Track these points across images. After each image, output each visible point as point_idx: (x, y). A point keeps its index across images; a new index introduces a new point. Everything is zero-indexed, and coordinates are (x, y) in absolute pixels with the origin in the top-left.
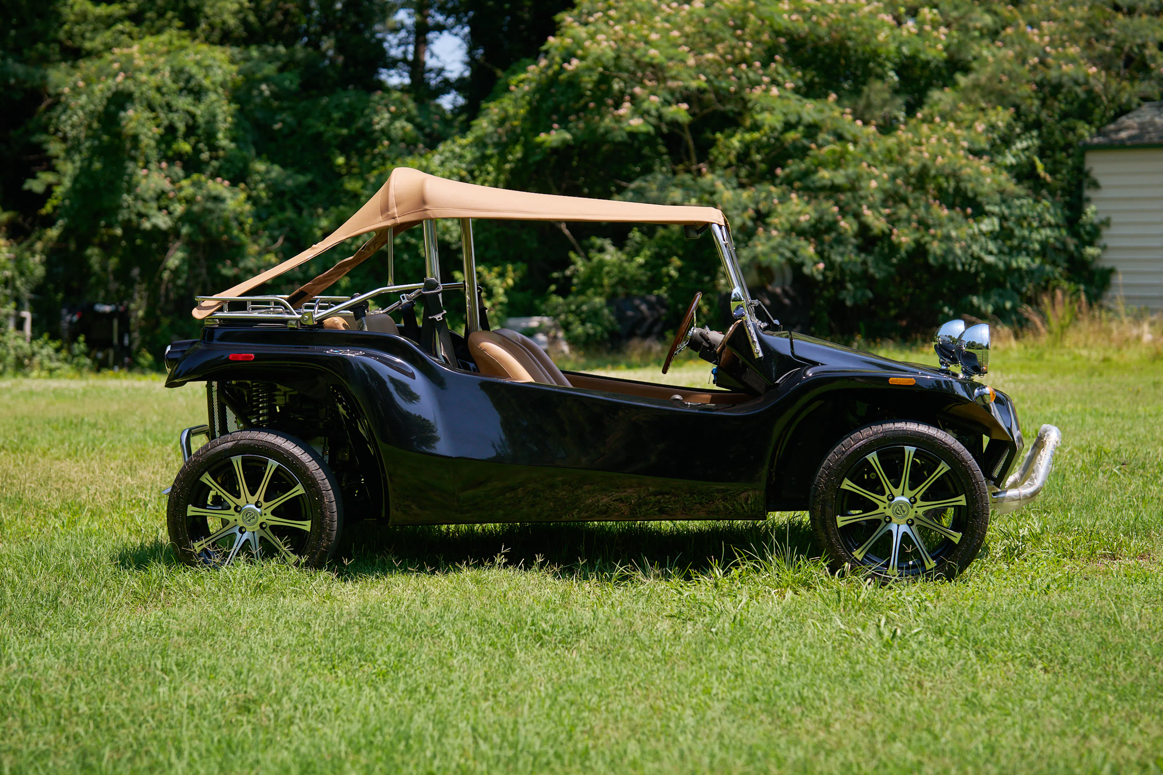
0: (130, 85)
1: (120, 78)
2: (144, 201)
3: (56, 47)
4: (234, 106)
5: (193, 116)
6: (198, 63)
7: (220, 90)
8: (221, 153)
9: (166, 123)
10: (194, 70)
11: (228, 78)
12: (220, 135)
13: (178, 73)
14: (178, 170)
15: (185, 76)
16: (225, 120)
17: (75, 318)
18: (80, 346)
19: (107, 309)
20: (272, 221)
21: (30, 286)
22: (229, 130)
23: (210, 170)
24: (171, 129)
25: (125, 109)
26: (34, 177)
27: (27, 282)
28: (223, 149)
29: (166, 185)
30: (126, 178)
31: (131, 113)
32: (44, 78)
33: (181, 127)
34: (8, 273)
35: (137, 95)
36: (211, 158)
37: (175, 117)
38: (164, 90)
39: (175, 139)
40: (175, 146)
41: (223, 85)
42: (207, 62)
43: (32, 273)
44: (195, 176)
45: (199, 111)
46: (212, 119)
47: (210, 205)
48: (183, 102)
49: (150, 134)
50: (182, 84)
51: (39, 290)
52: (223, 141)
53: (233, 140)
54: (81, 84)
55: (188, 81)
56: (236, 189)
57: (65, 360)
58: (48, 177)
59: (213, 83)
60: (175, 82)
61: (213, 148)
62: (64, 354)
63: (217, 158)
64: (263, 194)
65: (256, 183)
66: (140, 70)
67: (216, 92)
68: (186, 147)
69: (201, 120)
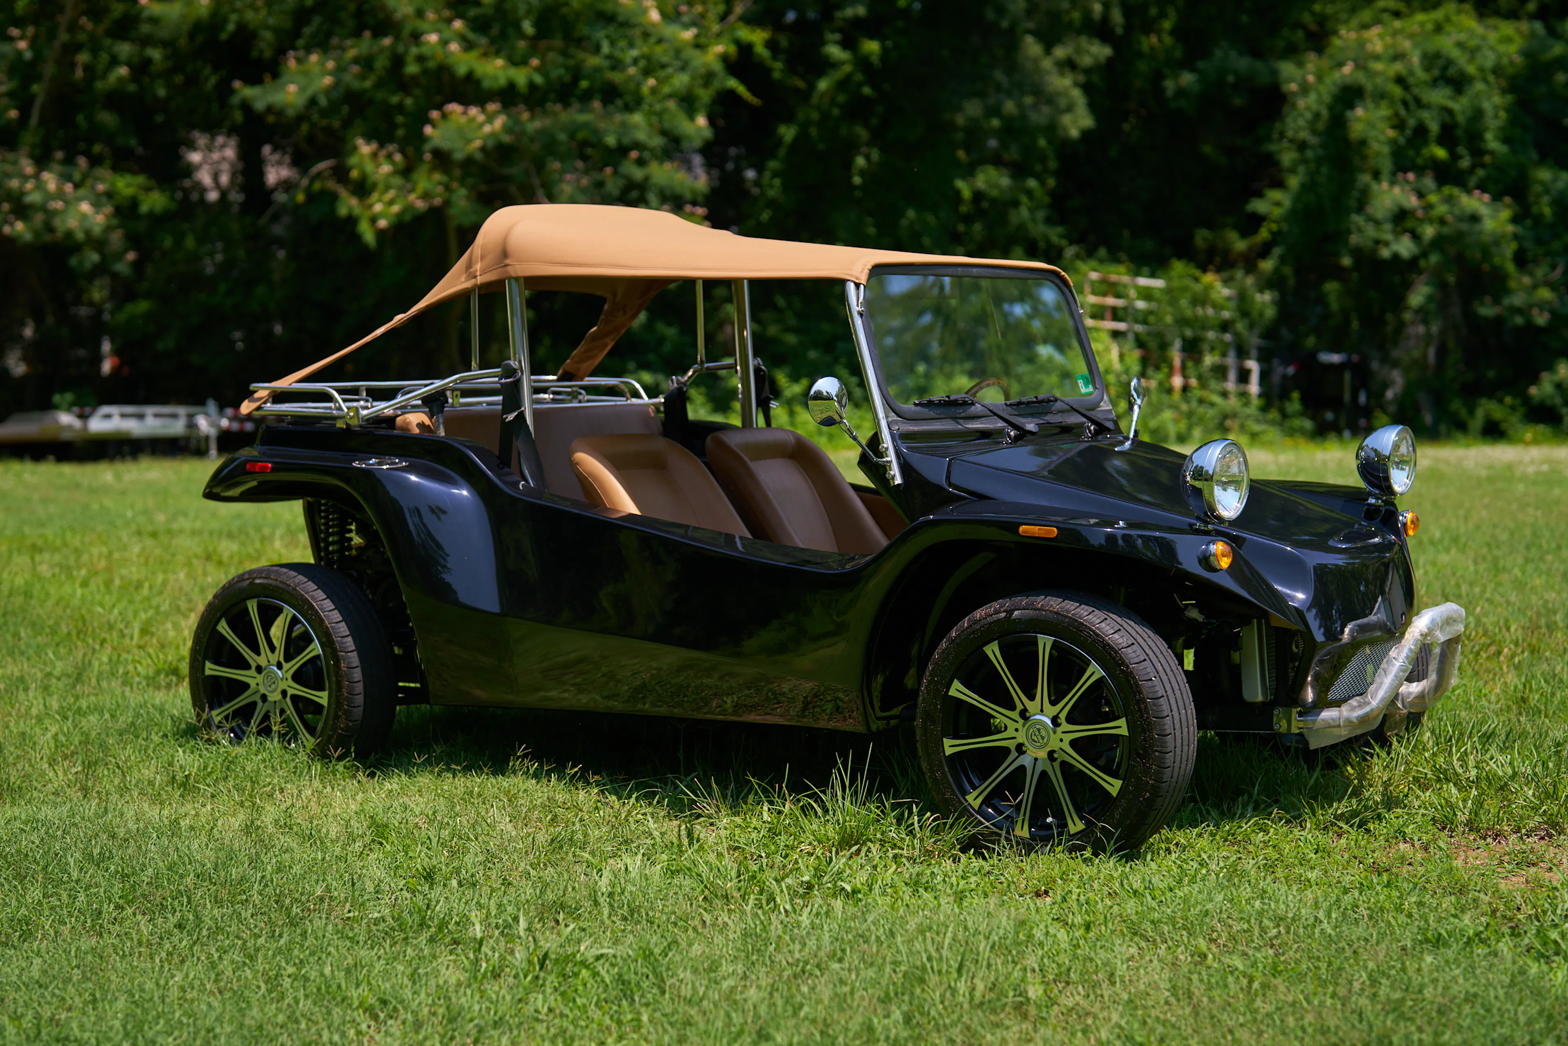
0: (1361, 78)
1: (1347, 69)
2: (1377, 223)
3: (1300, 34)
4: (1509, 98)
5: (1450, 112)
6: (1460, 45)
7: (1491, 78)
8: (1487, 159)
9: (1412, 122)
10: (1455, 53)
11: (1505, 61)
12: (1489, 136)
13: (1431, 59)
14: (1429, 182)
15: (1441, 62)
16: (1496, 116)
17: (1291, 370)
18: (1294, 404)
19: (1336, 358)
20: (1556, 245)
21: (1257, 331)
22: (1502, 129)
23: (1473, 181)
24: (1421, 130)
25: (1352, 107)
26: (1260, 195)
27: (1251, 326)
28: (1492, 153)
29: (1413, 201)
30: (1355, 194)
31: (1359, 112)
32: (1275, 73)
33: (1434, 128)
34: (1226, 315)
35: (1369, 87)
36: (1473, 167)
37: (1425, 115)
38: (1411, 80)
39: (1426, 143)
40: (1425, 152)
41: (1497, 71)
42: (1473, 43)
43: (1261, 314)
44: (1447, 190)
45: (1460, 106)
46: (1478, 114)
47: (1464, 227)
48: (1440, 96)
49: (1382, 138)
50: (1436, 72)
51: (1270, 333)
52: (1492, 142)
53: (1506, 140)
54: (1311, 78)
55: (1445, 68)
56: (1499, 204)
57: (1273, 423)
58: (1275, 195)
59: (1481, 69)
60: (1427, 69)
61: (1478, 152)
62: (1274, 414)
63: (1483, 166)
64: (1547, 211)
65: (1538, 196)
66: (1377, 58)
67: (1485, 81)
68: (1441, 153)
69: (1461, 119)
